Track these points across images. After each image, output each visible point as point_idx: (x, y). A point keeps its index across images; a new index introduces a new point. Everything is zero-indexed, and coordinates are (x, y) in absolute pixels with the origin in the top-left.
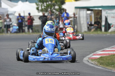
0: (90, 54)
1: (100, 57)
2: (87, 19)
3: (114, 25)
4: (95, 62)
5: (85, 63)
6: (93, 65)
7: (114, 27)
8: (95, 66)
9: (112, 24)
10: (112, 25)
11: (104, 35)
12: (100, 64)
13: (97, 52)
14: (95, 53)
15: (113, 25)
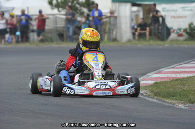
1: (154, 83)
2: (132, 20)
4: (145, 91)
9: (172, 28)
10: (172, 30)
11: (160, 47)
12: (155, 95)
13: (149, 74)
14: (145, 77)
15: (174, 30)
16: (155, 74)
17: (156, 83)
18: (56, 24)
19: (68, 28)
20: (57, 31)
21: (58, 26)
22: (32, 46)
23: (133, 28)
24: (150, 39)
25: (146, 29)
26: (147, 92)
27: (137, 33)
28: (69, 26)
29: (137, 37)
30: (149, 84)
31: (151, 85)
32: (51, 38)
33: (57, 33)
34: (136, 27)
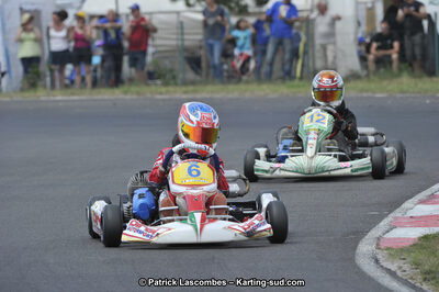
0: (381, 217)
1: (420, 239)
2: (359, 24)
4: (401, 263)
5: (364, 273)
6: (395, 286)
11: (428, 101)
12: (425, 279)
13: (407, 205)
14: (397, 213)
16: (422, 202)
17: (426, 238)
18: (183, 40)
19: (211, 47)
20: (185, 49)
21: (187, 43)
22: (128, 97)
23: (361, 42)
24: (400, 70)
25: (392, 47)
26: (406, 267)
27: (371, 57)
28: (211, 41)
29: (372, 66)
30: (408, 239)
31: (414, 245)
32: (172, 71)
33: (186, 54)
34: (368, 40)
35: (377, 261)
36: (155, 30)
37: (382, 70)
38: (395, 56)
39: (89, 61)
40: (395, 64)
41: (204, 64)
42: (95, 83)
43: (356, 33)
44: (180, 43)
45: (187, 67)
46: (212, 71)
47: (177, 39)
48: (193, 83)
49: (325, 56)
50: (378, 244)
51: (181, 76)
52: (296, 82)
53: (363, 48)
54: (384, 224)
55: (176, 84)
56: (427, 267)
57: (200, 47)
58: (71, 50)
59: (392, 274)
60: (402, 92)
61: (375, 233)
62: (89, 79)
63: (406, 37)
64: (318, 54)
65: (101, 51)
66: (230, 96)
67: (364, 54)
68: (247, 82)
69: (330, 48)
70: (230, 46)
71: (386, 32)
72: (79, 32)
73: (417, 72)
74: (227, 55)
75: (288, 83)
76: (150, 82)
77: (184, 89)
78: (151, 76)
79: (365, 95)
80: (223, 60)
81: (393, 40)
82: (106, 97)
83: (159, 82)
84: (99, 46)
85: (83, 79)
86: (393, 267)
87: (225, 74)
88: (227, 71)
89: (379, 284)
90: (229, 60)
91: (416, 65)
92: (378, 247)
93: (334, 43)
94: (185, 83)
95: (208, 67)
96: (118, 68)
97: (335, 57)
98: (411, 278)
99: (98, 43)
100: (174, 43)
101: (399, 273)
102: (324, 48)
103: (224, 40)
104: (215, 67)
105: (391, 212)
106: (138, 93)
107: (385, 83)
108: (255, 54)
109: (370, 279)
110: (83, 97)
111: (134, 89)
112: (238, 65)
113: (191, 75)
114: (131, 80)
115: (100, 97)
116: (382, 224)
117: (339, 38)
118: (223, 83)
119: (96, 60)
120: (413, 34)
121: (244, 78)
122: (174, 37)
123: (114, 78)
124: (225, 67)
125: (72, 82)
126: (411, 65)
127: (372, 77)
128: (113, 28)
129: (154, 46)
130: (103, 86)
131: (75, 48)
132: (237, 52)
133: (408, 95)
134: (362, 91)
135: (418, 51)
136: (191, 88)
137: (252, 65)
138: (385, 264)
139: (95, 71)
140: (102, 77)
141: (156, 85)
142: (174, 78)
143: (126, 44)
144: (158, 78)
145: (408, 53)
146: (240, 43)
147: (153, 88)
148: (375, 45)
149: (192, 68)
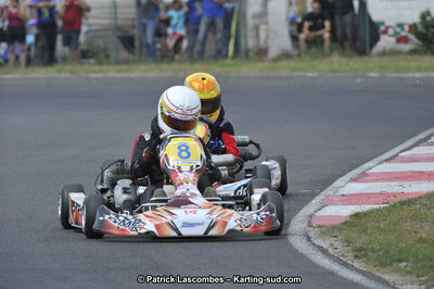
0: (313, 195)
1: (351, 216)
2: (290, 4)
3: (391, 27)
4: (333, 240)
5: (297, 251)
6: (327, 263)
7: (391, 36)
8: (336, 267)
9: (382, 23)
10: (382, 28)
11: (359, 81)
12: (356, 257)
13: (338, 183)
14: (329, 191)
15: (387, 28)
16: (353, 180)
17: (357, 215)
19: (144, 27)
20: (118, 28)
22: (62, 76)
23: (292, 21)
24: (331, 50)
25: (323, 27)
26: (337, 244)
27: (303, 36)
28: (144, 21)
29: (303, 45)
30: (340, 217)
31: (346, 223)
32: (105, 50)
33: (119, 33)
34: (299, 20)
35: (309, 239)
36: (88, 9)
37: (313, 49)
38: (327, 35)
39: (22, 39)
40: (327, 43)
41: (137, 43)
42: (29, 62)
43: (288, 12)
44: (113, 22)
45: (121, 46)
46: (144, 50)
47: (110, 18)
48: (126, 62)
49: (258, 36)
50: (310, 222)
51: (113, 55)
52: (229, 61)
53: (295, 28)
54: (316, 202)
55: (109, 63)
56: (358, 245)
57: (134, 27)
58: (5, 28)
59: (324, 251)
60: (333, 71)
61: (307, 210)
62: (23, 58)
63: (337, 17)
64: (250, 34)
65: (34, 30)
66: (163, 75)
67: (296, 33)
68: (181, 61)
69: (263, 28)
70: (162, 25)
71: (317, 11)
72: (14, 11)
73: (348, 51)
74: (160, 34)
75: (221, 62)
76: (83, 60)
77: (118, 67)
78: (85, 55)
79: (296, 74)
80: (156, 39)
81: (324, 20)
82: (40, 76)
83: (92, 61)
84: (33, 25)
85: (17, 58)
86: (325, 245)
87: (158, 53)
88: (160, 50)
89: (311, 262)
90: (162, 39)
91: (347, 44)
92: (310, 225)
93: (266, 23)
94: (118, 62)
95: (141, 46)
96: (52, 47)
97: (267, 37)
98: (343, 256)
99: (32, 21)
100: (106, 22)
101: (331, 251)
102: (257, 28)
103: (157, 20)
104: (148, 46)
105: (322, 190)
106: (72, 72)
107: (316, 63)
108: (188, 33)
109: (302, 257)
110: (17, 76)
111: (68, 67)
112: (171, 43)
113: (124, 54)
114: (64, 59)
115: (34, 76)
116: (314, 201)
117: (271, 18)
118: (156, 62)
119: (30, 39)
120: (344, 14)
121: (177, 57)
122: (108, 16)
123: (48, 57)
124: (158, 46)
125: (6, 61)
126: (342, 45)
127: (303, 56)
128: (46, 7)
129: (88, 25)
130: (37, 65)
131: (9, 27)
132: (170, 31)
133: (339, 74)
134: (293, 70)
135: (348, 30)
136: (124, 67)
137: (185, 44)
138: (317, 242)
139: (29, 49)
140: (36, 56)
141: (89, 63)
142: (107, 56)
143: (60, 23)
144: (92, 57)
145: (339, 32)
146: (174, 22)
147: (86, 67)
148: (307, 24)
149: (126, 47)
